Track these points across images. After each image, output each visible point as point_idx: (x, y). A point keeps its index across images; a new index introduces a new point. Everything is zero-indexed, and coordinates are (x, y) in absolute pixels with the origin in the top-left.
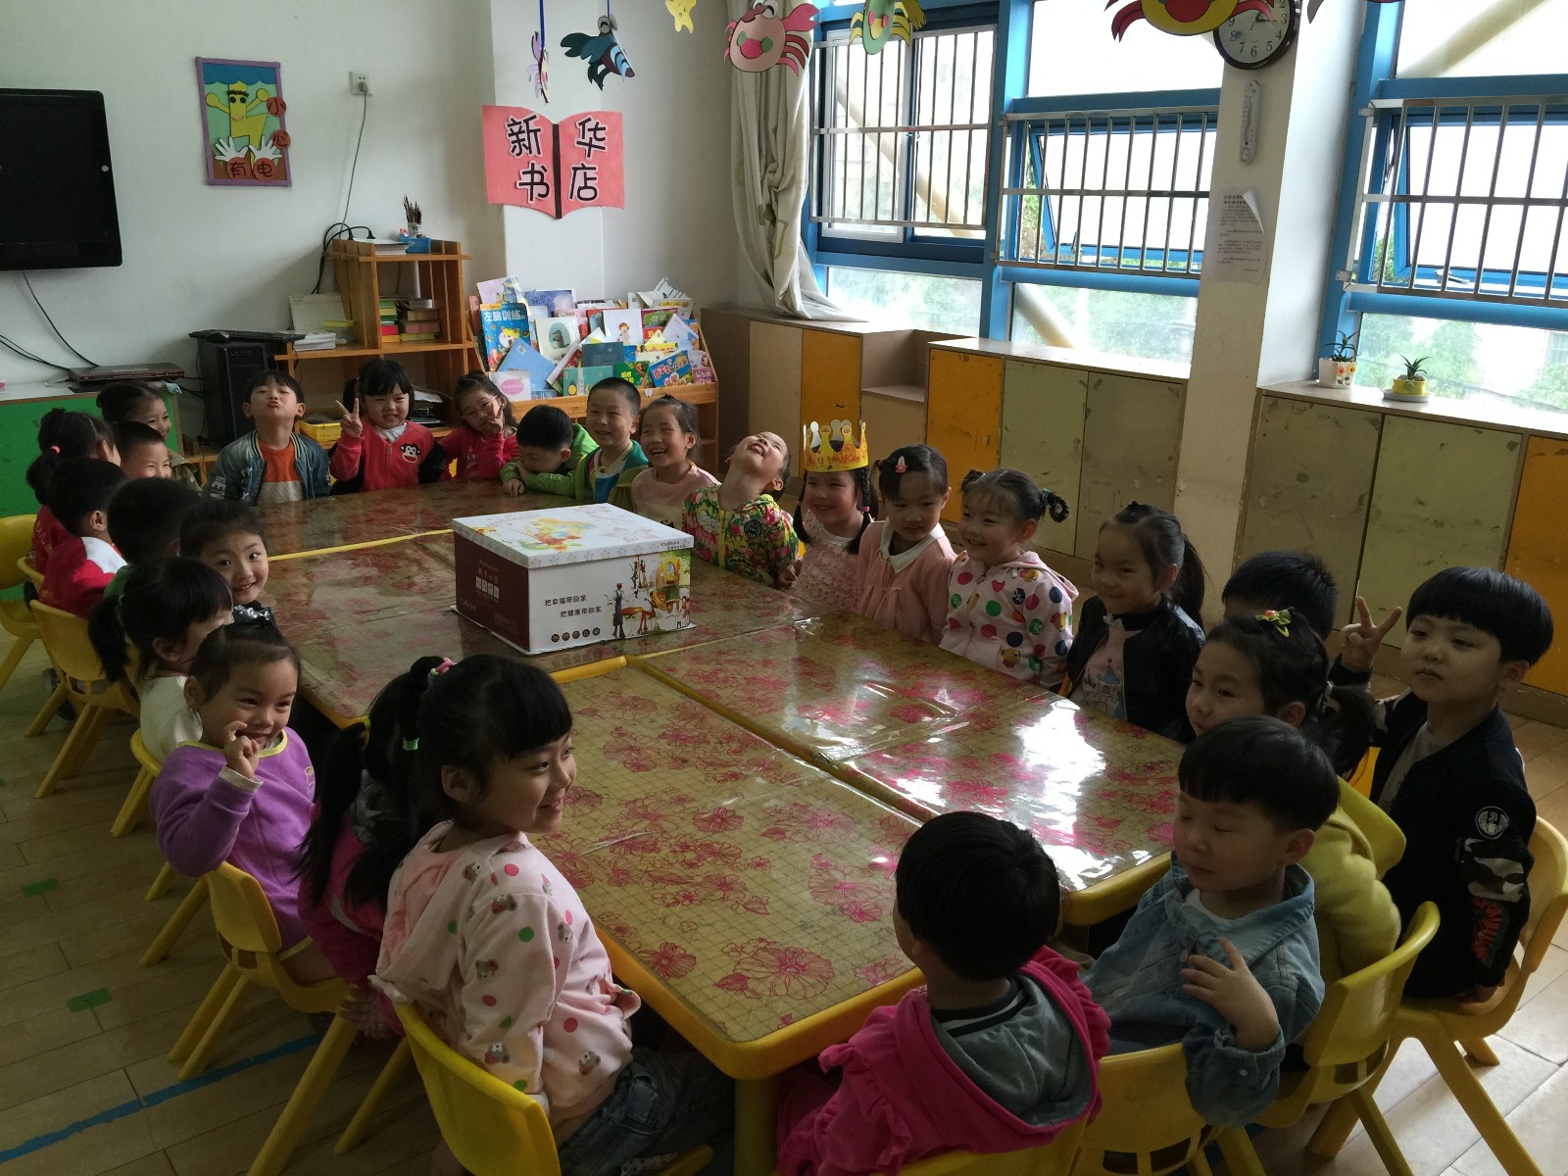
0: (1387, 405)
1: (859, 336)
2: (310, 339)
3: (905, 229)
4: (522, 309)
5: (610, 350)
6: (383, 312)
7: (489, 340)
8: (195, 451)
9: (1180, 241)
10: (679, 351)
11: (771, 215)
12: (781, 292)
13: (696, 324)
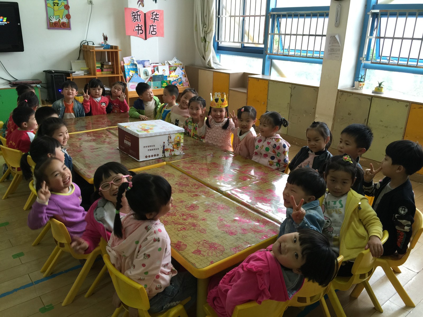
0: (373, 94)
1: (229, 74)
2: (77, 73)
3: (242, 44)
4: (136, 65)
5: (160, 77)
6: (97, 65)
7: (127, 74)
8: (45, 104)
9: (317, 49)
10: (179, 77)
11: (205, 40)
12: (207, 61)
13: (184, 70)
